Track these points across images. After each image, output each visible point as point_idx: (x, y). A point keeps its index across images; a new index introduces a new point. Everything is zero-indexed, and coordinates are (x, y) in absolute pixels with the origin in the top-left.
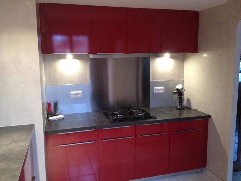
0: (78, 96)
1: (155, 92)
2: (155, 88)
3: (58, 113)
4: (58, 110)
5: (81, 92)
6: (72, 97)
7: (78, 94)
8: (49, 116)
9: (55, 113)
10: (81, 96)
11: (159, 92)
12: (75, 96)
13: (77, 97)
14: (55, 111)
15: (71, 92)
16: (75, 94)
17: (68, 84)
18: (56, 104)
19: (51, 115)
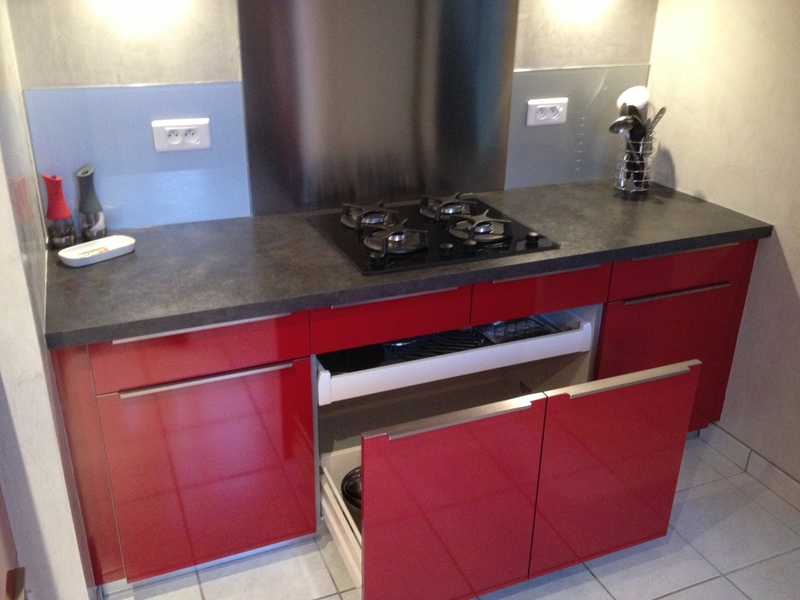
0: (193, 142)
1: (531, 121)
2: (531, 102)
3: (100, 225)
4: (101, 210)
5: (206, 121)
6: (161, 144)
7: (189, 132)
8: (57, 240)
9: (85, 225)
10: (206, 143)
11: (549, 122)
12: (176, 142)
13: (186, 147)
14: (87, 214)
15: (156, 124)
16: (172, 133)
17: (137, 82)
18: (86, 184)
19: (69, 234)
